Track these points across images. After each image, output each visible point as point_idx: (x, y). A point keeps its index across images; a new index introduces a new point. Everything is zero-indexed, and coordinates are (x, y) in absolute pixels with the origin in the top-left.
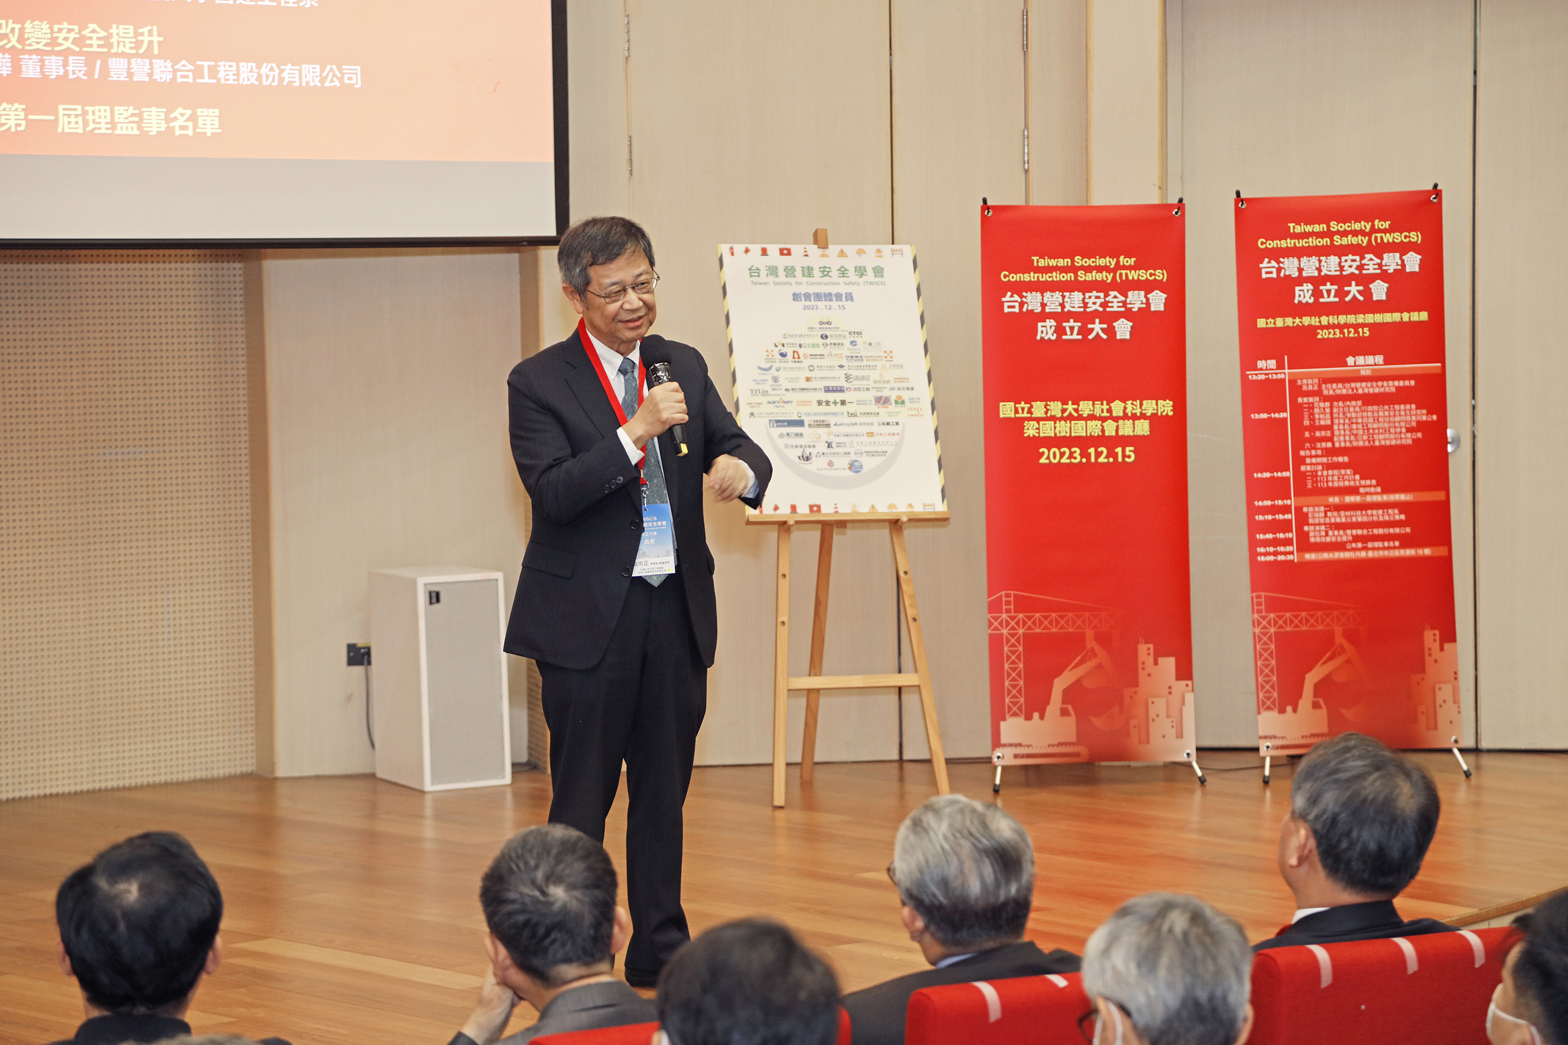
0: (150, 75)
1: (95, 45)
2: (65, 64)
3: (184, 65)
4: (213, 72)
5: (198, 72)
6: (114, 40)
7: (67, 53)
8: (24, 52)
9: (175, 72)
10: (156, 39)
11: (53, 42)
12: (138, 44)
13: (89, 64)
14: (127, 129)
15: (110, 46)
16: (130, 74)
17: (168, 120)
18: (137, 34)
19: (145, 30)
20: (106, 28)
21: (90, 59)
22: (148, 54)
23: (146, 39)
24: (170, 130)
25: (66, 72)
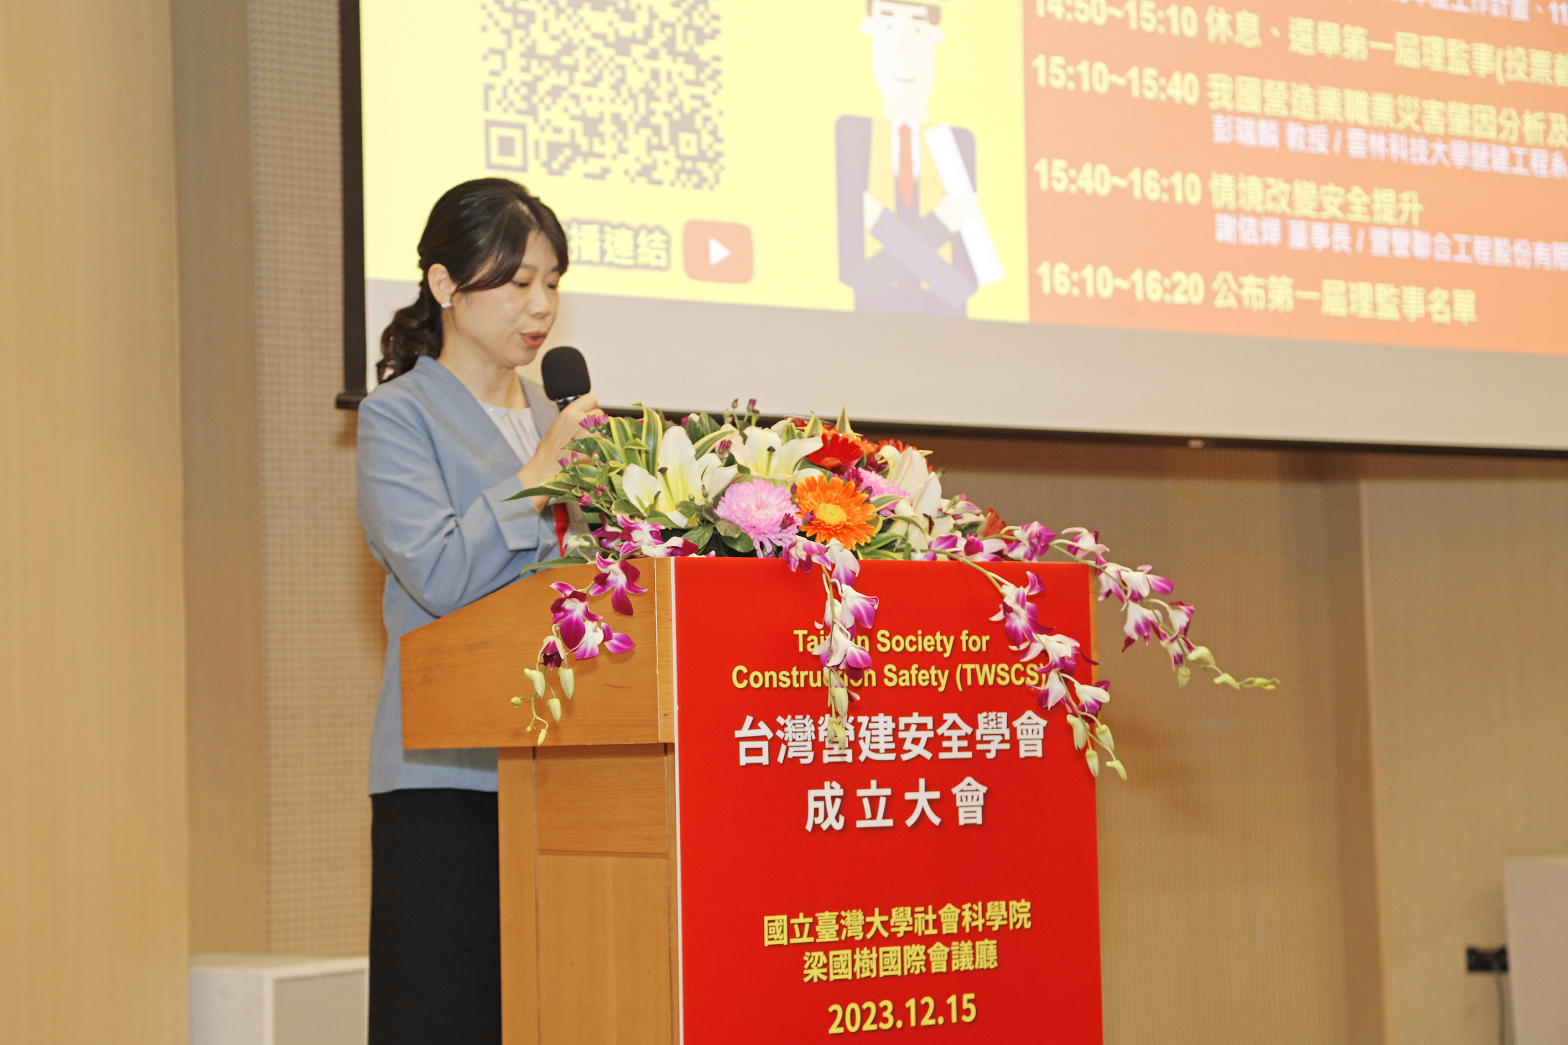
0: (1410, 249)
1: (1358, 214)
2: (1331, 232)
3: (1442, 239)
4: (1469, 248)
5: (1454, 248)
6: (1376, 207)
7: (1332, 220)
8: (1292, 217)
9: (1433, 246)
10: (1417, 207)
11: (1320, 208)
12: (1399, 213)
13: (1353, 234)
14: (1388, 313)
15: (1371, 213)
16: (1391, 248)
17: (1427, 302)
18: (1398, 201)
19: (1405, 196)
20: (1368, 192)
21: (1354, 227)
22: (1409, 226)
23: (1405, 207)
24: (1428, 315)
25: (1331, 243)
